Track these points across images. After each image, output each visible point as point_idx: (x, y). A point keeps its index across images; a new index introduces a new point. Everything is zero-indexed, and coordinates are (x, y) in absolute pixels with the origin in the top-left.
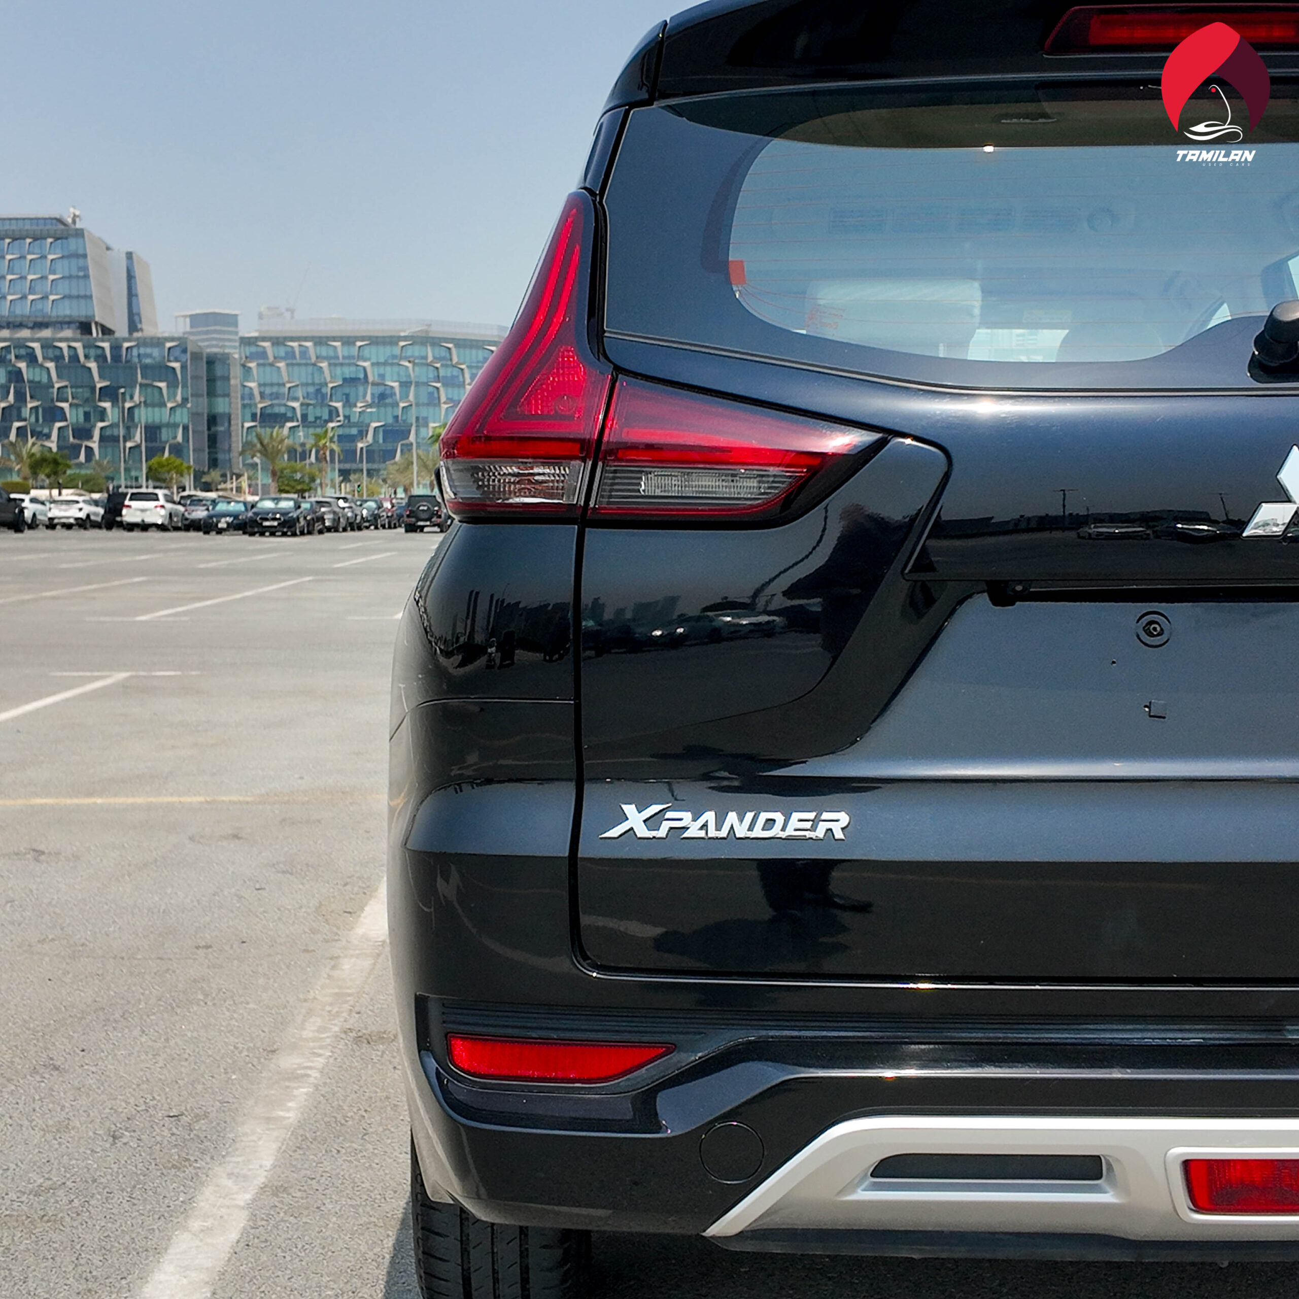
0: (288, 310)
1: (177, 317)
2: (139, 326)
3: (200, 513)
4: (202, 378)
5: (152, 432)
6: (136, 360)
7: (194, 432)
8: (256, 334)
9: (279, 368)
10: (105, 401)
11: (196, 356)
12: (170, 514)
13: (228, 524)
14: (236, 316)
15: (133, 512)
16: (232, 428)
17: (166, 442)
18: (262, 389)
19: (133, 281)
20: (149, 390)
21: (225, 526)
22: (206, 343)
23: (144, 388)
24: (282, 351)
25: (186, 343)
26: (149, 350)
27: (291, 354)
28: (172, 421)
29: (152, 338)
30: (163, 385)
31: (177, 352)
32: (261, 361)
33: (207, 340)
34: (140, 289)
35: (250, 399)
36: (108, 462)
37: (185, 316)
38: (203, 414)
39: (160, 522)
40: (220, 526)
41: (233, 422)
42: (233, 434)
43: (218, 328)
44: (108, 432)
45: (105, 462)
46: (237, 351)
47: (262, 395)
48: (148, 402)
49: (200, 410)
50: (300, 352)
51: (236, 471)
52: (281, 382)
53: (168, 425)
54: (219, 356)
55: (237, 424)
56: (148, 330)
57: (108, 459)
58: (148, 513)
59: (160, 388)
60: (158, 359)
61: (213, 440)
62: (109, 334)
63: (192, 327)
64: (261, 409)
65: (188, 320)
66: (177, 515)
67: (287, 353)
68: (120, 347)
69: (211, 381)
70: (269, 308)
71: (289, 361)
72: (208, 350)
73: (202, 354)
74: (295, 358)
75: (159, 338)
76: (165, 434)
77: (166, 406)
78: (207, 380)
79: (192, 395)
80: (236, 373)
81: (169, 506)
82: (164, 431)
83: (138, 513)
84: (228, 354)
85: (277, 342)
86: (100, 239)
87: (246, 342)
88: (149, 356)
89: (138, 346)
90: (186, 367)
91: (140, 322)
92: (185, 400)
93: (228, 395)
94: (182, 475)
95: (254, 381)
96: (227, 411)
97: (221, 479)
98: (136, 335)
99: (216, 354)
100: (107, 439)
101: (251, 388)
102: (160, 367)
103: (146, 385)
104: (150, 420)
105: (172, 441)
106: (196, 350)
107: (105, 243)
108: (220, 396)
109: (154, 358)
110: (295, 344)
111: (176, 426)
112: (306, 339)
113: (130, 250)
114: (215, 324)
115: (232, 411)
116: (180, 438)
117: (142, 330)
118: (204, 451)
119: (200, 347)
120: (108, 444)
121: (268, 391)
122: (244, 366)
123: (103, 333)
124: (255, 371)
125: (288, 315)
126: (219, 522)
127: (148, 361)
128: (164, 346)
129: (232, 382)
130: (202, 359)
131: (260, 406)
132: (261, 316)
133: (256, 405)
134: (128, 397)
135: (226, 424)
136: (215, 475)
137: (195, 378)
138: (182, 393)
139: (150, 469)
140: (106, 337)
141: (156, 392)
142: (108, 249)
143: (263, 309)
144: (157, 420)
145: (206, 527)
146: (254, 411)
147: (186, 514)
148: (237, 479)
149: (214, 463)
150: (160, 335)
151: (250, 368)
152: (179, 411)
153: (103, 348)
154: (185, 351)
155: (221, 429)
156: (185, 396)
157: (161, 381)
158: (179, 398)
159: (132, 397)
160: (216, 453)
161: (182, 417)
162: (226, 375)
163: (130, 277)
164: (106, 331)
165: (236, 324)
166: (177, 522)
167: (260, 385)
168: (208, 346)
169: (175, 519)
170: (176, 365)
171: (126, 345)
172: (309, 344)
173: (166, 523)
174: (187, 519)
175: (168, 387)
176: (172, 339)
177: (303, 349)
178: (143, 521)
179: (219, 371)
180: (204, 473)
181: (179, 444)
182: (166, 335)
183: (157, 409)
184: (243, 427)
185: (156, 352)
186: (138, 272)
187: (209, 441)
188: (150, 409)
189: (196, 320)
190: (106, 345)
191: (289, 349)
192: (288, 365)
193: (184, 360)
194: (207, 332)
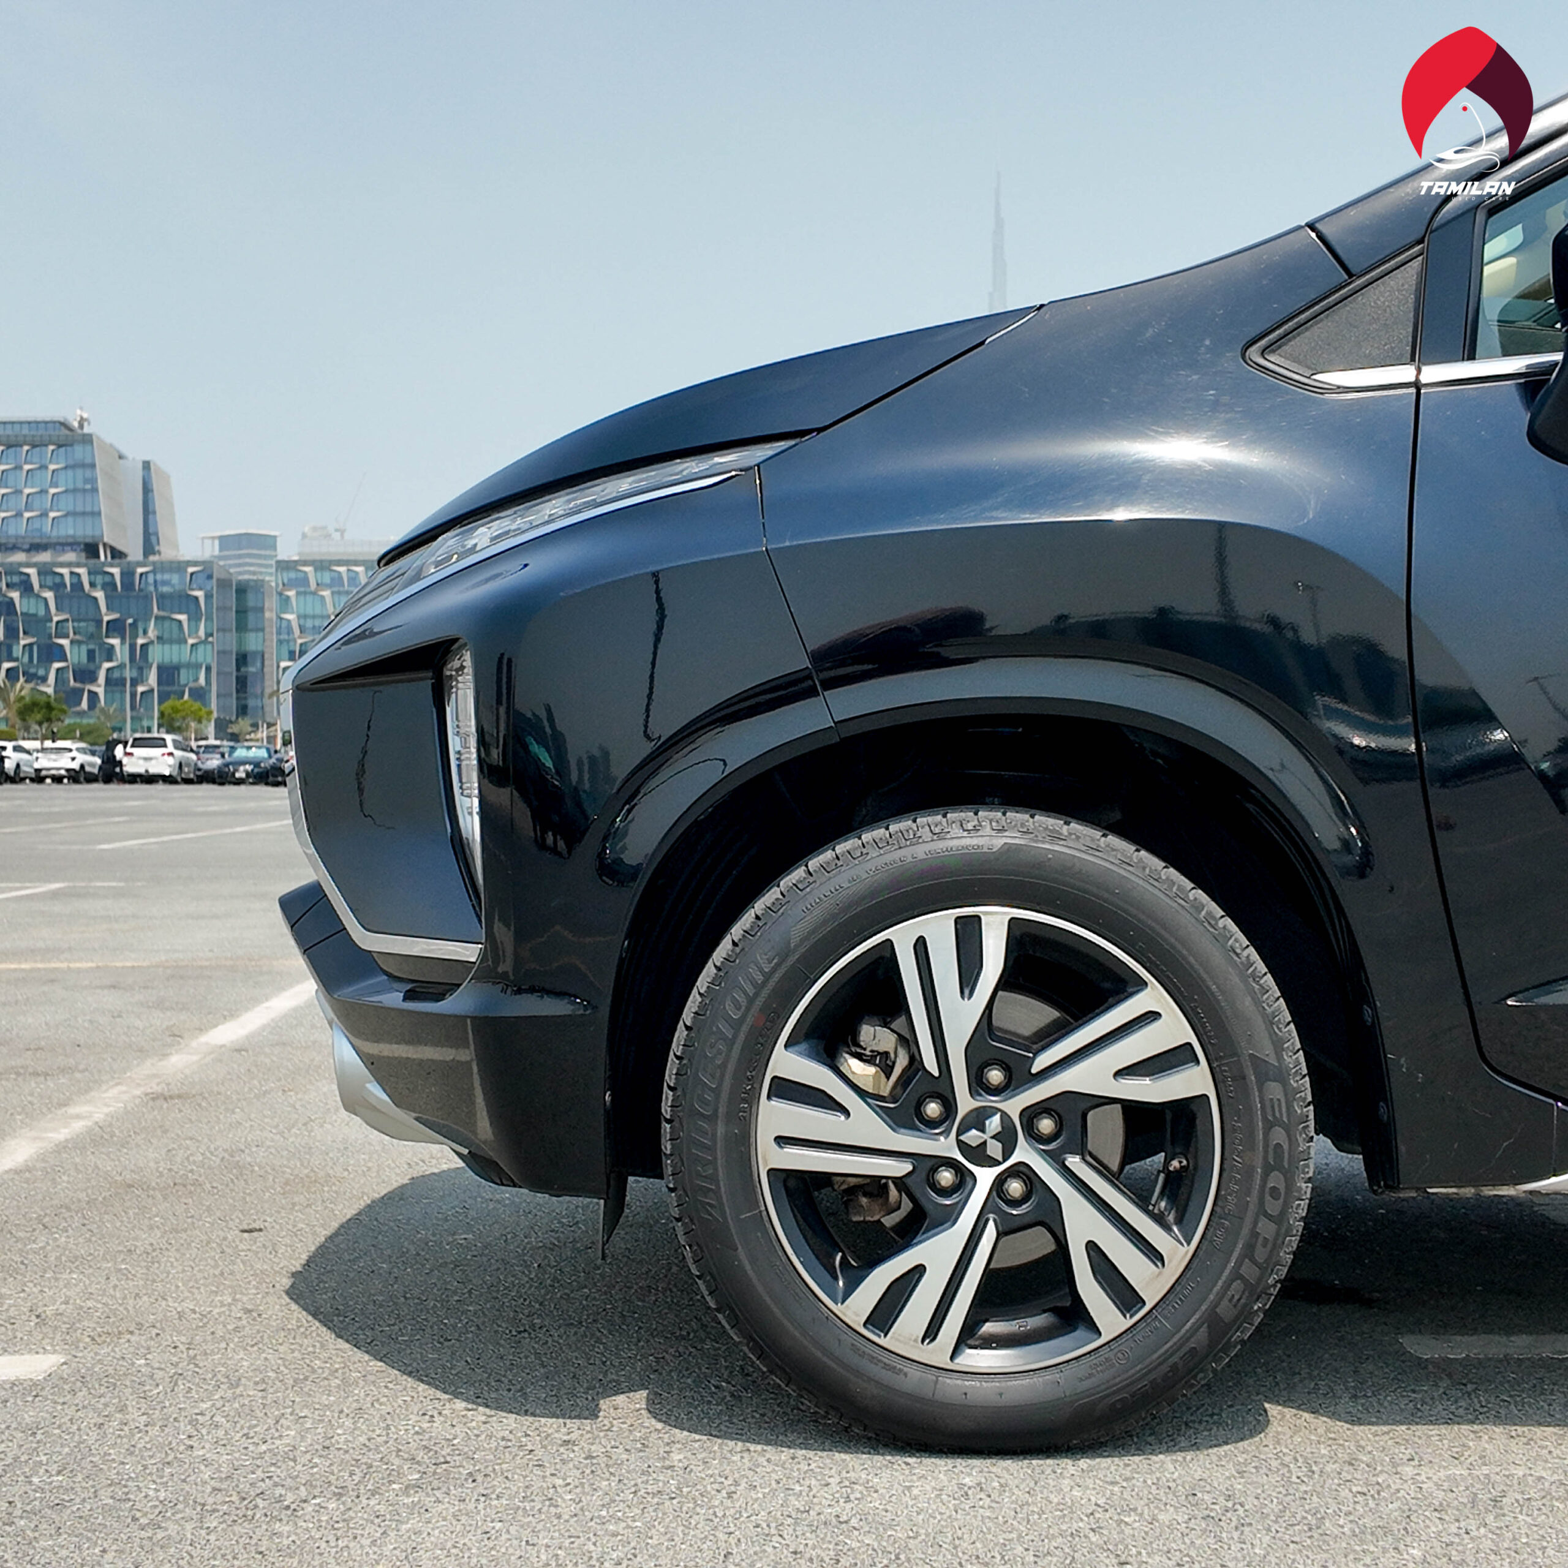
0: (337, 530)
1: (203, 538)
2: (157, 548)
3: (213, 763)
4: (231, 608)
5: (168, 674)
6: (152, 588)
7: (218, 674)
8: (296, 558)
9: (323, 597)
10: (113, 637)
11: (224, 584)
12: (180, 765)
13: (248, 775)
14: (275, 537)
15: (135, 761)
16: (266, 670)
17: (186, 685)
18: (302, 622)
19: (150, 494)
20: (167, 624)
21: (243, 775)
22: (238, 570)
23: (159, 622)
24: (327, 577)
25: (212, 568)
26: (166, 577)
27: (338, 580)
28: (193, 660)
29: (171, 562)
30: (183, 617)
31: (201, 579)
32: (302, 589)
33: (239, 565)
34: (159, 504)
35: (288, 634)
36: (115, 710)
37: (213, 538)
38: (231, 652)
39: (167, 774)
40: (237, 775)
41: (266, 663)
42: (267, 677)
43: (255, 552)
44: (116, 674)
45: (111, 710)
46: (273, 578)
47: (302, 630)
48: (166, 636)
49: (228, 648)
50: (349, 579)
51: (268, 720)
52: (325, 613)
53: (189, 666)
54: (252, 584)
55: (272, 666)
56: (167, 553)
57: (114, 705)
58: (153, 762)
59: (180, 622)
60: (177, 588)
61: (242, 683)
62: (120, 558)
63: (221, 550)
64: (301, 645)
65: (217, 542)
66: (188, 765)
67: (332, 579)
68: (133, 573)
69: (242, 612)
70: (315, 529)
71: (336, 589)
72: (240, 578)
73: (231, 581)
74: (343, 585)
75: (179, 562)
76: (184, 676)
77: (186, 642)
78: (237, 612)
79: (218, 630)
80: (271, 604)
81: (178, 753)
82: (183, 672)
83: (141, 762)
84: (263, 581)
85: (322, 565)
86: (111, 445)
87: (285, 566)
88: (165, 583)
89: (154, 572)
90: (212, 596)
91: (158, 543)
92: (209, 635)
93: (263, 630)
94: (200, 722)
95: (293, 613)
96: (260, 648)
97: (250, 729)
98: (152, 558)
99: (248, 581)
100: (114, 683)
101: (289, 621)
102: (180, 596)
103: (163, 618)
104: (167, 660)
105: (191, 685)
106: (223, 576)
107: (118, 451)
108: (252, 630)
109: (173, 586)
110: (342, 569)
111: (198, 666)
112: (356, 563)
113: (147, 459)
114: (248, 548)
115: (266, 650)
116: (202, 681)
117: (159, 553)
118: (231, 695)
119: (231, 574)
120: (115, 688)
121: (309, 623)
122: (280, 594)
123: (113, 557)
124: (293, 600)
125: (337, 536)
126: (236, 770)
127: (165, 589)
128: (186, 571)
129: (267, 615)
130: (231, 585)
131: (299, 641)
132: (304, 536)
133: (295, 641)
134: (141, 631)
135: (259, 664)
136: (244, 724)
137: (221, 609)
138: (205, 627)
139: (162, 715)
140: (117, 561)
141: (175, 625)
142: (121, 457)
143: (306, 529)
144: (175, 660)
145: (221, 778)
146: (292, 648)
147: (199, 763)
148: (268, 727)
149: (243, 710)
150: (182, 559)
151: (288, 597)
152: (201, 648)
153: (112, 575)
154: (210, 577)
155: (252, 669)
156: (209, 631)
157: (180, 613)
158: (202, 633)
159: (145, 632)
160: (246, 698)
161: (206, 655)
162: (260, 605)
163: (147, 490)
164: (117, 554)
165: (274, 548)
166: (189, 772)
167: (299, 617)
168: (240, 573)
169: (186, 770)
170: (199, 594)
171: (140, 570)
172: (360, 569)
173: (175, 774)
174: (199, 770)
175: (189, 620)
176: (195, 563)
177: (352, 575)
178: (147, 771)
179: (251, 601)
180: (231, 722)
181: (202, 688)
182: (187, 558)
183: (175, 647)
184: (278, 667)
185: (175, 579)
186: (155, 485)
187: (237, 683)
188: (167, 647)
189: (226, 542)
190: (116, 571)
191: (336, 575)
192: (333, 593)
193: (209, 588)
194: (240, 556)
